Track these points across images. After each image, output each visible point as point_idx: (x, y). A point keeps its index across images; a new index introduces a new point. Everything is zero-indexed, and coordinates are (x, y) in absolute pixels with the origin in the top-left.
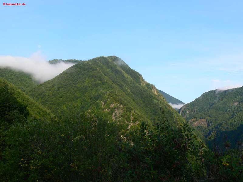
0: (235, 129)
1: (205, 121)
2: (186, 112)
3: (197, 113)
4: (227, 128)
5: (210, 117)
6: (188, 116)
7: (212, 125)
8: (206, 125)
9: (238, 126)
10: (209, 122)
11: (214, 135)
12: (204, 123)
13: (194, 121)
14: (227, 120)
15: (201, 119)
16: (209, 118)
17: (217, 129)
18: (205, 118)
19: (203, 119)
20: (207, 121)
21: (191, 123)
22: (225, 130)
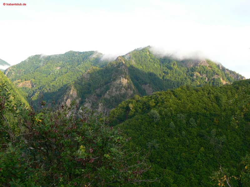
0: (56, 91)
1: (30, 82)
2: (11, 73)
3: (22, 75)
4: (50, 89)
5: (34, 79)
6: (13, 77)
7: (36, 86)
8: (31, 87)
9: (59, 88)
10: (33, 84)
11: (38, 96)
12: (28, 85)
13: (19, 82)
14: (50, 82)
15: (26, 80)
17: (40, 90)
18: (29, 80)
19: (28, 80)
20: (32, 82)
21: (16, 84)
22: (48, 91)
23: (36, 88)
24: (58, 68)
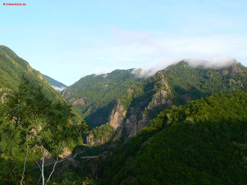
0: (106, 106)
1: (83, 100)
2: (67, 93)
3: (77, 94)
4: (100, 105)
5: (87, 96)
6: (69, 96)
7: (88, 103)
8: (84, 104)
9: (108, 103)
10: (86, 101)
11: (90, 111)
12: (82, 102)
13: (74, 100)
14: (100, 99)
15: (79, 98)
16: (86, 98)
17: (92, 106)
18: (83, 98)
19: (81, 98)
20: (85, 100)
21: (72, 102)
22: (99, 106)
23: (88, 104)
24: (107, 86)
